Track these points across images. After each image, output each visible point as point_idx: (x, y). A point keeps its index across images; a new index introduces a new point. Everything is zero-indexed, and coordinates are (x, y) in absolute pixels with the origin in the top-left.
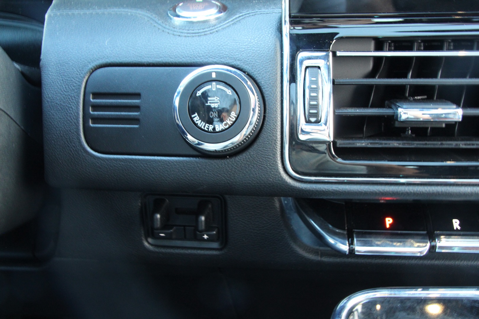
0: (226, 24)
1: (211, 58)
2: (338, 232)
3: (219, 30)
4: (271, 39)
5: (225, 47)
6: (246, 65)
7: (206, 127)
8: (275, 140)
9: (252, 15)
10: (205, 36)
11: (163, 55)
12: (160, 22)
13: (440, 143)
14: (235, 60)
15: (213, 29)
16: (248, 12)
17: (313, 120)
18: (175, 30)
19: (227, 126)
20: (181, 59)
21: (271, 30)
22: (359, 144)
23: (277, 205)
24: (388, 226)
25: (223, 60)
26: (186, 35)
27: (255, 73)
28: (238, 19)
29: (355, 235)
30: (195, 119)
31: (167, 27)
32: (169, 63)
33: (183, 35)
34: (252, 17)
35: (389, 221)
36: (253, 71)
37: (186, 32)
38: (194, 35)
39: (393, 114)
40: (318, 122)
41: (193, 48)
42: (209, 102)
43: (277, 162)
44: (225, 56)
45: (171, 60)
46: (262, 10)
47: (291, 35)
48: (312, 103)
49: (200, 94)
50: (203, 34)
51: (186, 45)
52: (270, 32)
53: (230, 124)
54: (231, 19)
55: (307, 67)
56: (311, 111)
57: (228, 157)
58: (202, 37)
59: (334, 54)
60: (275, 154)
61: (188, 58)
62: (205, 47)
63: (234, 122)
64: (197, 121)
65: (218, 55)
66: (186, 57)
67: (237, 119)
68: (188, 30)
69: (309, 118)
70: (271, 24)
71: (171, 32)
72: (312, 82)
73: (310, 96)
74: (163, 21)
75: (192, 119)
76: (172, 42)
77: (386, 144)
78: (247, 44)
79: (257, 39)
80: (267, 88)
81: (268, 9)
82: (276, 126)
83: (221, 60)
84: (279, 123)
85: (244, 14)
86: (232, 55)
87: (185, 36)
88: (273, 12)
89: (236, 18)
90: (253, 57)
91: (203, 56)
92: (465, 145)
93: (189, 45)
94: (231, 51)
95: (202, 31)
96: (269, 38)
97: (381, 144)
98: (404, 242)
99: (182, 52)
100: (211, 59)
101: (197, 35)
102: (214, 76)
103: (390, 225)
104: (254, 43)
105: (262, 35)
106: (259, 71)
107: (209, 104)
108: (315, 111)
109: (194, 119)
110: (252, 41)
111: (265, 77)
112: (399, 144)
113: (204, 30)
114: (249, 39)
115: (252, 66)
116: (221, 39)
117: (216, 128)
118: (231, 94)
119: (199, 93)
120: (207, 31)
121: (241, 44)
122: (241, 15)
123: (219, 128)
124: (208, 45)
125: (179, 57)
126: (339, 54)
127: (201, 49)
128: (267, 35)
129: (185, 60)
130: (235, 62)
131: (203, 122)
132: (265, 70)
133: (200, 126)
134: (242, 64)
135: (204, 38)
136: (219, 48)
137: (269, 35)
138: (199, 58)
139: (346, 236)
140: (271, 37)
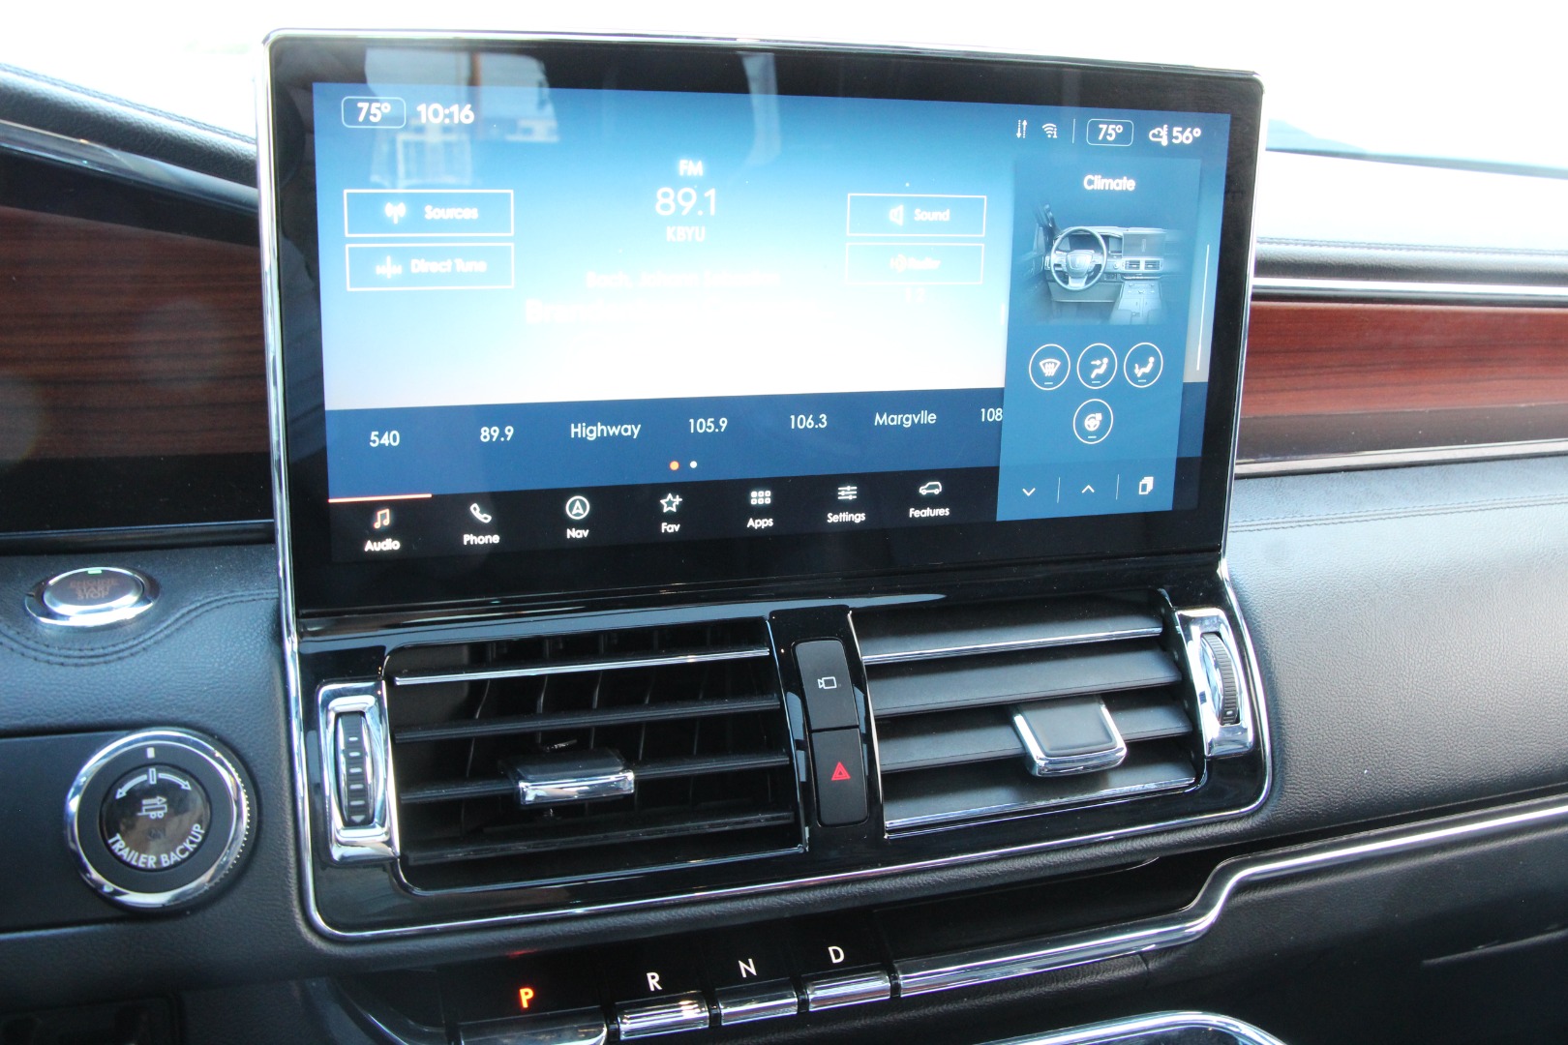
0: (161, 631)
1: (139, 709)
2: (428, 1032)
3: (149, 646)
4: (261, 662)
5: (165, 685)
6: (213, 720)
7: (142, 860)
8: (286, 868)
9: (218, 607)
10: (120, 662)
11: (29, 711)
12: (11, 633)
13: (601, 836)
14: (191, 713)
15: (137, 645)
16: (209, 600)
17: (358, 818)
18: (51, 650)
19: (187, 854)
20: (71, 716)
21: (259, 640)
22: (453, 855)
23: (296, 993)
24: (525, 1005)
25: (165, 713)
26: (76, 661)
27: (234, 736)
28: (187, 619)
29: (461, 1034)
30: (116, 847)
31: (30, 643)
32: (44, 727)
33: (71, 661)
34: (217, 612)
35: (526, 995)
36: (229, 732)
37: (77, 653)
38: (94, 660)
39: (511, 791)
40: (367, 823)
41: (96, 692)
42: (144, 808)
43: (292, 911)
44: (168, 704)
45: (50, 720)
46: (237, 594)
47: (301, 655)
48: (354, 787)
49: (124, 794)
50: (115, 656)
51: (81, 687)
52: (258, 645)
53: (192, 850)
54: (172, 619)
55: (339, 715)
56: (354, 803)
57: (188, 913)
58: (113, 664)
59: (391, 684)
60: (286, 896)
61: (85, 714)
62: (122, 686)
63: (200, 845)
64: (120, 850)
65: (153, 702)
66: (82, 711)
67: (205, 836)
68: (80, 650)
69: (349, 816)
70: (258, 626)
71: (42, 656)
72: (350, 746)
73: (349, 774)
74: (19, 630)
75: (109, 847)
76: (47, 681)
77: (503, 849)
78: (211, 675)
79: (232, 662)
80: (261, 764)
81: (250, 590)
82: (285, 839)
83: (161, 713)
84: (290, 833)
85: (198, 604)
86: (183, 701)
87: (76, 665)
88: (260, 597)
89: (183, 616)
90: (227, 702)
91: (120, 707)
92: (648, 834)
93: (87, 686)
94: (181, 693)
95: (111, 649)
96: (256, 659)
97: (495, 850)
98: (557, 1031)
99: (72, 702)
100: (138, 713)
101: (101, 659)
102: (151, 753)
103: (529, 1001)
104: (227, 672)
105: (242, 653)
106: (241, 730)
107: (144, 813)
108: (360, 803)
109: (113, 847)
110: (222, 668)
111: (254, 743)
112: (529, 847)
113: (117, 648)
114: (216, 665)
115: (227, 722)
116: (157, 667)
117: (163, 860)
118: (189, 788)
119: (121, 793)
120: (123, 650)
121: (199, 676)
122: (193, 607)
123: (169, 858)
124: (129, 682)
125: (66, 713)
126: (400, 681)
127: (115, 692)
128: (254, 653)
129: (80, 719)
130: (190, 716)
131: (133, 852)
132: (255, 727)
133: (128, 860)
134: (205, 719)
135: (119, 667)
136: (153, 688)
137: (257, 652)
138: (112, 713)
139: (446, 1038)
140: (261, 657)
